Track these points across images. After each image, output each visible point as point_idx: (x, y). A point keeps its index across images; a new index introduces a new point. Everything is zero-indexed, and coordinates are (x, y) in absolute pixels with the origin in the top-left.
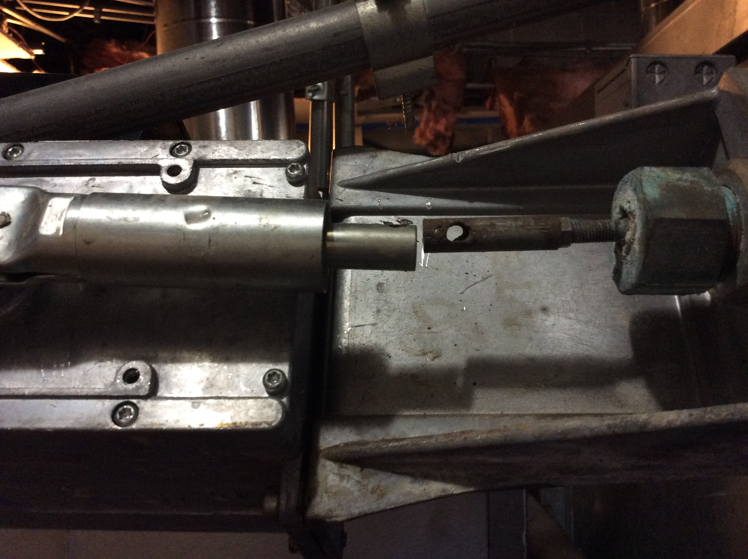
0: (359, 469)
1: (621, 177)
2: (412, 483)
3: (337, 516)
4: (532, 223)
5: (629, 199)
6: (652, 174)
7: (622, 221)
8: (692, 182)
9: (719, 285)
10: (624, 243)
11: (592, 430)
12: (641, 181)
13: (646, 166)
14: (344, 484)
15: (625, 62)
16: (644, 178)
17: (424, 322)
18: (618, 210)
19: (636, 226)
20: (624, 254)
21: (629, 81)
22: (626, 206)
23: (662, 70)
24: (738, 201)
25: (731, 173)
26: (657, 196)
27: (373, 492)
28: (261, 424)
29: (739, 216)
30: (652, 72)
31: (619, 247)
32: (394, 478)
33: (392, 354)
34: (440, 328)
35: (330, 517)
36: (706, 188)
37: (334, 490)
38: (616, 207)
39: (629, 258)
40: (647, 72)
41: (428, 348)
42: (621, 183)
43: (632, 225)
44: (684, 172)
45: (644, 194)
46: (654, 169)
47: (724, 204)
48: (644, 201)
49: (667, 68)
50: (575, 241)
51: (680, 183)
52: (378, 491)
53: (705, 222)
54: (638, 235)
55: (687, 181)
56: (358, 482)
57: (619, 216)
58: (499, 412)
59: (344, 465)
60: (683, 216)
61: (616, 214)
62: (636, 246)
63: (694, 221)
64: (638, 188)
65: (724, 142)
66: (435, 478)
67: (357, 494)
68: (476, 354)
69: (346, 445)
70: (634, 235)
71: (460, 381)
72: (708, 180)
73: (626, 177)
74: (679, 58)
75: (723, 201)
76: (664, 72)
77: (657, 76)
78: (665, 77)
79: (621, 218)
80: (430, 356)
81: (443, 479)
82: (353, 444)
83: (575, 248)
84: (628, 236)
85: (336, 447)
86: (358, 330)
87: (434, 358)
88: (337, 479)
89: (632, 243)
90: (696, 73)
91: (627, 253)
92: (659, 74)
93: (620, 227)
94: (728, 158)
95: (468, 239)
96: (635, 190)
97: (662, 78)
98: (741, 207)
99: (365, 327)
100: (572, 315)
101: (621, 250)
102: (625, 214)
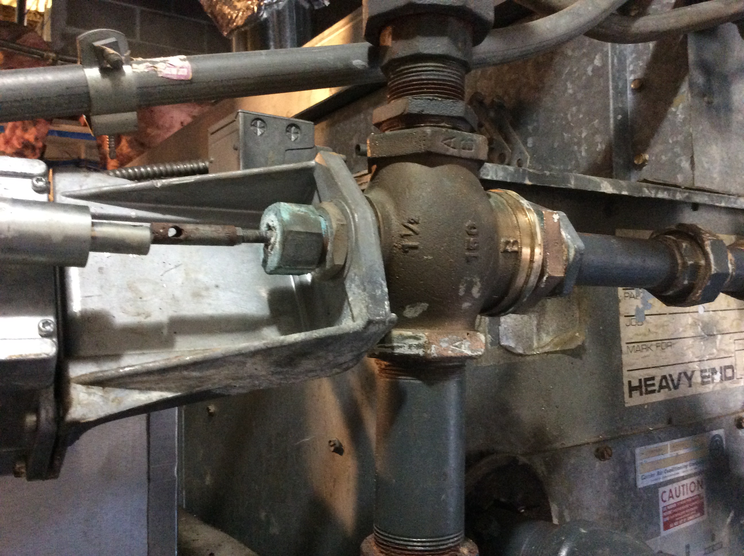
0: (101, 388)
1: (267, 206)
2: (139, 393)
3: (89, 418)
4: (221, 230)
5: (273, 219)
6: (285, 207)
7: (268, 232)
8: (305, 213)
9: (317, 270)
10: (270, 244)
11: (255, 347)
12: (280, 210)
13: (282, 202)
14: (92, 398)
15: (235, 115)
16: (281, 209)
17: (137, 294)
18: (265, 226)
19: (277, 235)
20: (269, 250)
21: (237, 130)
22: (271, 224)
23: (263, 125)
24: (327, 224)
25: (323, 209)
26: (289, 219)
27: (113, 401)
28: (41, 355)
29: (328, 232)
30: (255, 125)
31: (266, 246)
32: (127, 392)
33: (115, 315)
34: (149, 298)
35: (83, 419)
36: (312, 216)
37: (85, 402)
38: (263, 224)
39: (272, 252)
40: (252, 125)
41: (141, 311)
42: (266, 210)
43: (274, 234)
44: (301, 207)
45: (282, 217)
46: (286, 204)
47: (320, 226)
48: (281, 221)
49: (266, 125)
50: (244, 241)
51: (299, 213)
52: (117, 401)
53: (312, 234)
54: (278, 239)
55: (302, 212)
56: (102, 396)
57: (267, 229)
58: (192, 349)
59: (90, 386)
60: (302, 230)
61: (263, 228)
62: (277, 246)
63: (307, 233)
64: (277, 214)
65: (318, 192)
66: (155, 390)
67: (101, 403)
68: (175, 314)
69: (91, 373)
70: (276, 239)
71: (165, 332)
72: (313, 212)
73: (270, 207)
74: (275, 118)
75: (320, 223)
76: (263, 127)
77: (258, 129)
78: (264, 131)
79: (268, 230)
80: (144, 316)
81: (161, 389)
82: (96, 372)
83: (243, 246)
84: (272, 240)
85: (83, 375)
86: (89, 299)
87: (147, 317)
88: (86, 396)
89: (275, 244)
90: (287, 131)
91: (271, 250)
92: (260, 128)
93: (268, 235)
94: (320, 201)
95: (182, 237)
96: (276, 215)
97: (263, 131)
98: (329, 228)
99: (93, 297)
100: (234, 290)
101: (267, 248)
102: (270, 228)
